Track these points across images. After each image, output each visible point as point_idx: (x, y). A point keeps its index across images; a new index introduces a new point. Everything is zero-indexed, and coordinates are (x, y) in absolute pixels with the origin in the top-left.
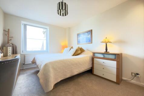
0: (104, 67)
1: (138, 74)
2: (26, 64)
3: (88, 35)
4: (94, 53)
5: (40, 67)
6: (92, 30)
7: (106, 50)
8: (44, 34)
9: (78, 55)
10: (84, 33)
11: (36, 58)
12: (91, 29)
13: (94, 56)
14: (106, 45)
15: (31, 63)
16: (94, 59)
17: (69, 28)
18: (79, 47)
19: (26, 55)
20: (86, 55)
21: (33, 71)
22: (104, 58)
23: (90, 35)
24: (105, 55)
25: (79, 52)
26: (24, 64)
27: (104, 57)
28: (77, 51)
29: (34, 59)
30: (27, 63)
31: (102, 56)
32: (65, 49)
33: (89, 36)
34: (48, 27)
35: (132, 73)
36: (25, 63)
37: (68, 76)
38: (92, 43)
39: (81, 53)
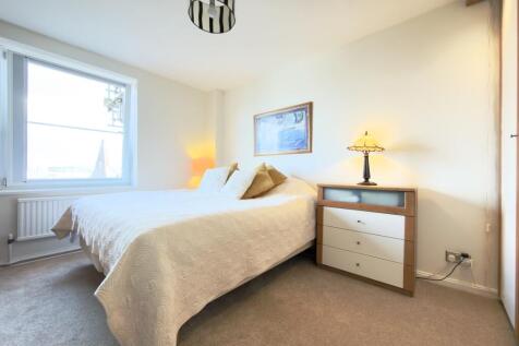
0: (359, 239)
1: (465, 256)
2: (21, 237)
3: (297, 122)
4: (324, 189)
5: (106, 252)
6: (311, 104)
7: (367, 175)
8: (110, 109)
9: (262, 195)
10: (280, 115)
11: (74, 213)
12: (307, 101)
13: (324, 198)
14: (367, 158)
15: (52, 234)
16: (325, 208)
17: (223, 93)
18: (264, 167)
19: (20, 200)
20: (294, 197)
21: (62, 270)
22: (360, 206)
23: (303, 122)
24: (364, 195)
25: (269, 183)
26: (10, 242)
27: (360, 202)
28: (257, 179)
29: (68, 215)
30: (29, 237)
31: (354, 199)
32: (209, 172)
33: (302, 126)
34: (133, 82)
35: (447, 254)
36: (16, 236)
37: (236, 280)
38: (311, 151)
39: (273, 187)
